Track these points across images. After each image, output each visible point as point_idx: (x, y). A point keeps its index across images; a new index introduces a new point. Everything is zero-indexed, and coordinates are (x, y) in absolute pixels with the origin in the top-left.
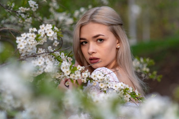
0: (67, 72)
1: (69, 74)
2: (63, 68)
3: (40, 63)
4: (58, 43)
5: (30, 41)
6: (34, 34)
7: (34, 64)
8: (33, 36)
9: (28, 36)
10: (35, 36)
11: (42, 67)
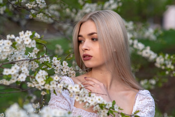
0: (42, 82)
1: (43, 84)
2: (39, 77)
3: (13, 72)
4: (38, 50)
5: (5, 48)
6: (10, 42)
7: (7, 72)
8: (9, 44)
9: (5, 43)
10: (11, 44)
11: (14, 75)
